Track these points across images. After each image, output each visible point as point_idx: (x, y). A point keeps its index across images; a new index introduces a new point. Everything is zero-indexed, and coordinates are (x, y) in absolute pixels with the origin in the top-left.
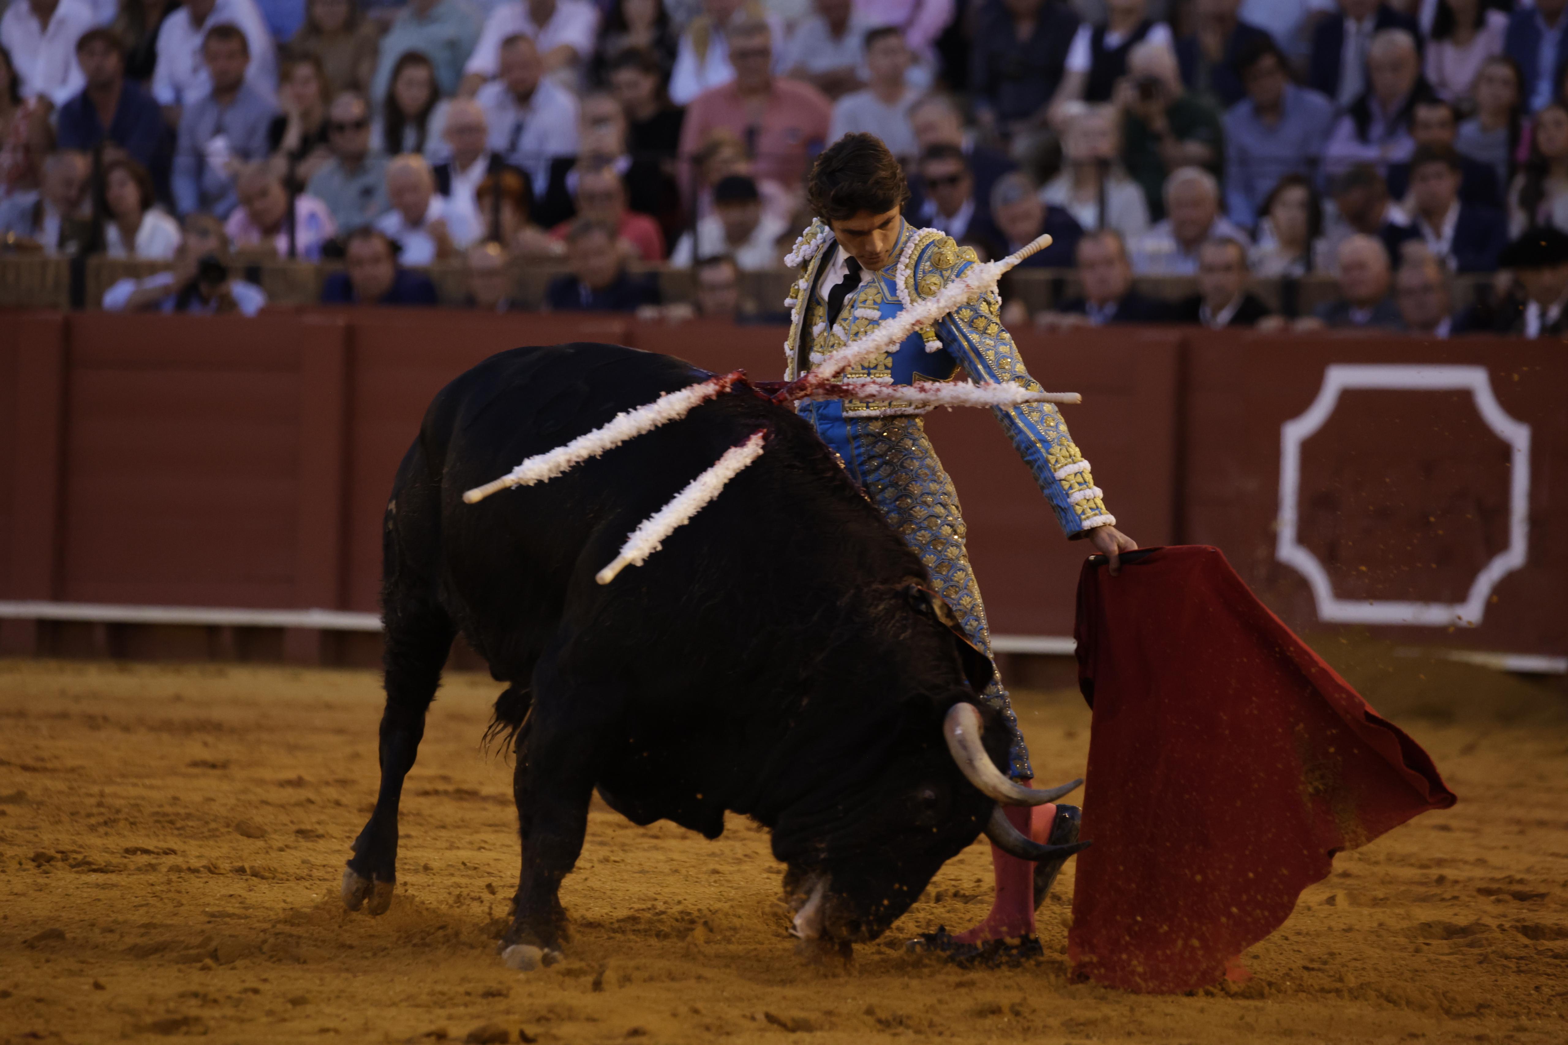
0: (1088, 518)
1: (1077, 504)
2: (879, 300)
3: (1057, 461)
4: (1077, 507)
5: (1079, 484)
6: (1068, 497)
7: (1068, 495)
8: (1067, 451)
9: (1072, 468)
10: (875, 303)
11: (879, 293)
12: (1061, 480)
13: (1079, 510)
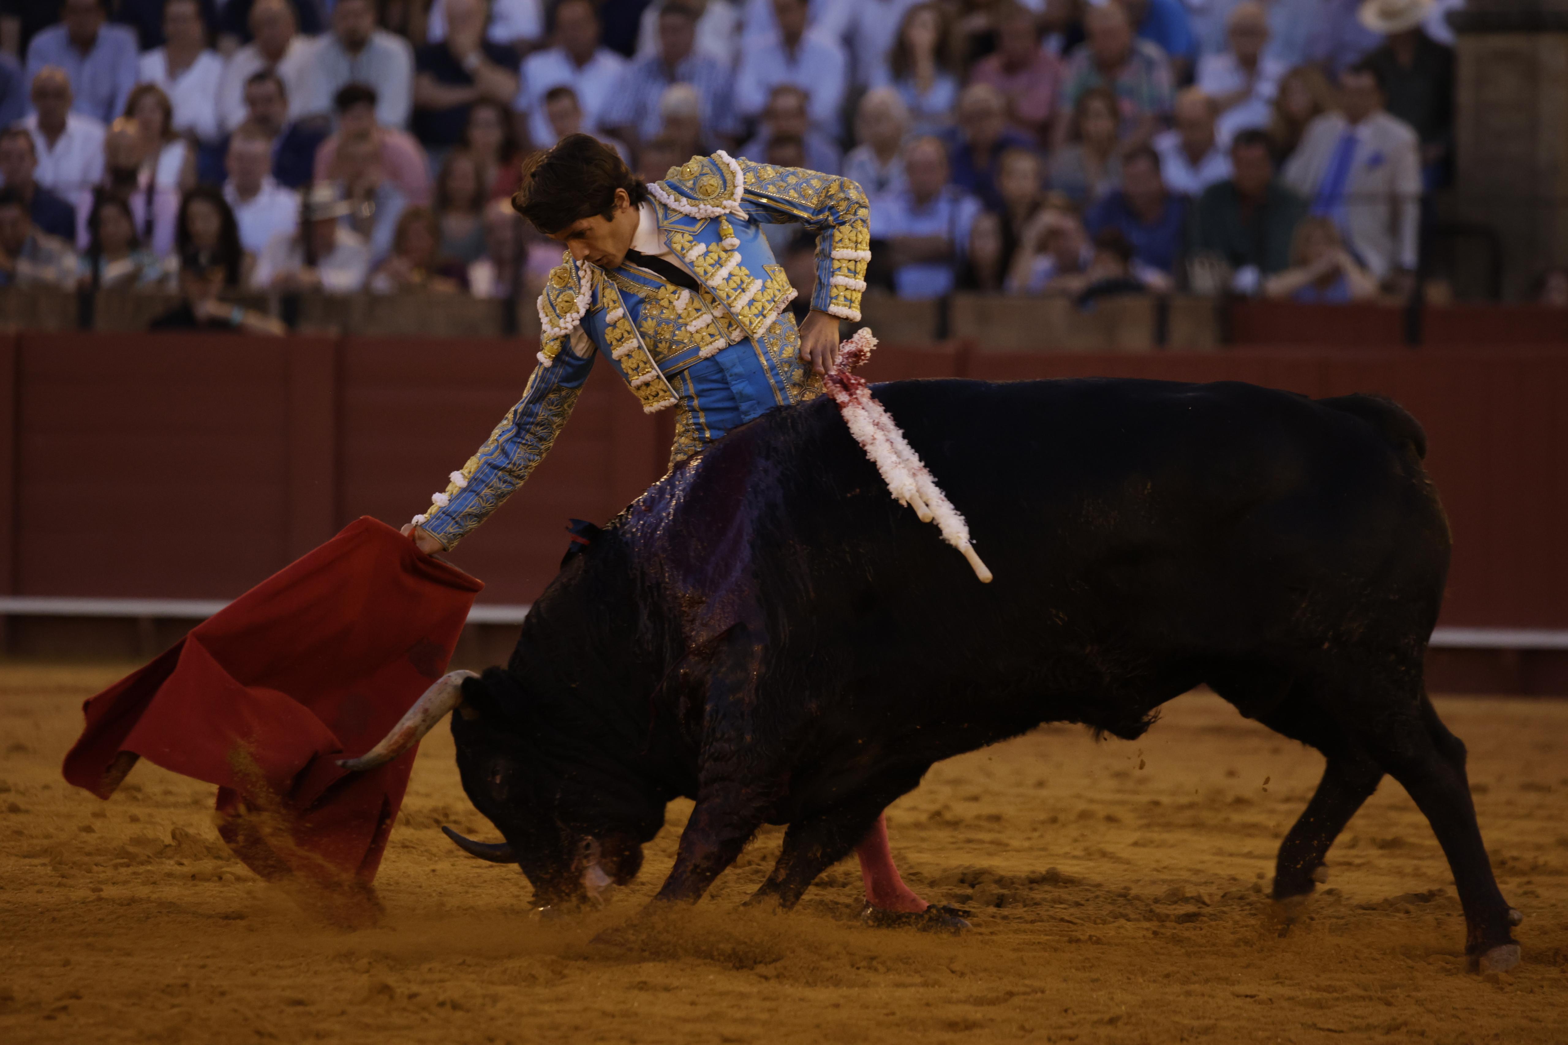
0: (838, 304)
1: (836, 286)
2: (691, 238)
3: (841, 240)
4: (835, 290)
5: (849, 270)
6: (833, 276)
7: (833, 274)
8: (856, 236)
9: (849, 253)
10: (690, 242)
11: (683, 234)
12: (833, 259)
13: (834, 292)
